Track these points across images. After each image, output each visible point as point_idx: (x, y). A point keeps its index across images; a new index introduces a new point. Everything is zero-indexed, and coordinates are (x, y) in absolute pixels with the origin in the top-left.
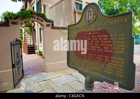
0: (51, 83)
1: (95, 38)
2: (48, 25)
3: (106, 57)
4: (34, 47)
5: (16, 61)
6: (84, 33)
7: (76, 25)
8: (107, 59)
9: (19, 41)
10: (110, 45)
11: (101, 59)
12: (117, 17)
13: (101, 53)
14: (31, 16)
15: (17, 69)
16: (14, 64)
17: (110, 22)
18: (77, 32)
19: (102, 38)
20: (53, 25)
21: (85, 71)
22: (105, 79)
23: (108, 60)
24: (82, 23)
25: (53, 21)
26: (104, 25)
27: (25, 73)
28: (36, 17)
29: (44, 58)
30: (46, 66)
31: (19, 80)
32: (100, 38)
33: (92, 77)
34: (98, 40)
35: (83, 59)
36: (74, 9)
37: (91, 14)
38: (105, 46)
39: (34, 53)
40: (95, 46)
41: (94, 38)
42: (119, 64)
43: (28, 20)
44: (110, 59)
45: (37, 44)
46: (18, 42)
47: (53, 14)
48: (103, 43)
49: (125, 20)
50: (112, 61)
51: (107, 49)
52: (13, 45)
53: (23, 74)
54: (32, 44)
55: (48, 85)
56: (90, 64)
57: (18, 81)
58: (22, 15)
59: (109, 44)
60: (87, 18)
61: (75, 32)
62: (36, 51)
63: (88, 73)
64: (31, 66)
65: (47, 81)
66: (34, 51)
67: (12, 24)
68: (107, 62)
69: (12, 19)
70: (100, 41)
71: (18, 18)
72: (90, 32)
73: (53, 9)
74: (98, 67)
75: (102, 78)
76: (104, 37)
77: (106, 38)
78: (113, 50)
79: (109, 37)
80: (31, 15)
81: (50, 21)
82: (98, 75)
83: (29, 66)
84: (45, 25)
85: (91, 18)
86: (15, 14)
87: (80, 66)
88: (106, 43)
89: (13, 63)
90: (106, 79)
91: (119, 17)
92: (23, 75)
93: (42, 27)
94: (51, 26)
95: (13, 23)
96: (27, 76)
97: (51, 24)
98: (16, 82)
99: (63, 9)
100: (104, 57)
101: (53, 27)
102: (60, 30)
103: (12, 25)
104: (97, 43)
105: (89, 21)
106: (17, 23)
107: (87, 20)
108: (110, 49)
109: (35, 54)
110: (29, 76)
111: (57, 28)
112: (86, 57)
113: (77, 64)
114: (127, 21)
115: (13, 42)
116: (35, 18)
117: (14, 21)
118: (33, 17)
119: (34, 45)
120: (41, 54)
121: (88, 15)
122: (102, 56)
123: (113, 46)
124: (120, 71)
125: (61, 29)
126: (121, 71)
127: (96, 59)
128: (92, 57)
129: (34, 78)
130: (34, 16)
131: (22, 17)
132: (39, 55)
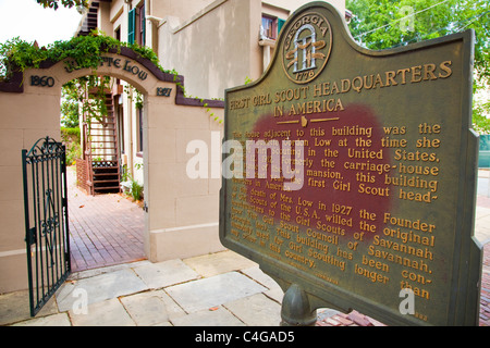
0: (168, 300)
1: (324, 137)
2: (163, 93)
3: (364, 213)
4: (116, 171)
5: (42, 218)
6: (283, 117)
7: (255, 88)
8: (369, 222)
9: (55, 147)
10: (383, 168)
11: (343, 222)
12: (411, 56)
13: (344, 197)
14: (103, 58)
15: (44, 248)
16: (35, 229)
17: (383, 77)
18: (258, 116)
19: (351, 139)
20: (180, 91)
21: (284, 264)
22: (357, 300)
23: (372, 228)
24: (278, 82)
25: (182, 77)
26: (358, 89)
27: (77, 262)
28: (122, 63)
29: (146, 209)
30: (152, 237)
31: (53, 289)
32: (343, 137)
33: (308, 290)
34: (333, 146)
35: (277, 217)
36: (260, 36)
37: (309, 46)
38: (359, 170)
39: (117, 191)
40: (325, 169)
41: (320, 138)
42: (416, 245)
43: (90, 71)
44: (380, 224)
45: (126, 161)
46: (51, 148)
47: (186, 56)
48: (354, 160)
49: (442, 66)
50: (388, 231)
51: (367, 184)
52: (32, 159)
53: (69, 264)
54: (109, 158)
55: (156, 308)
56: (301, 238)
57: (46, 291)
58: (68, 55)
59: (376, 161)
60: (295, 61)
61: (251, 115)
62: (123, 184)
63: (296, 273)
64: (101, 237)
65: (153, 293)
66: (117, 184)
67: (33, 84)
68: (369, 236)
69: (32, 65)
70: (343, 150)
71: (56, 62)
72: (307, 115)
73: (185, 36)
74: (334, 253)
75: (347, 295)
76: (359, 136)
77: (365, 137)
78: (390, 185)
79: (377, 136)
80: (103, 55)
81: (172, 76)
82: (332, 283)
83: (93, 237)
84: (152, 91)
85: (308, 59)
86: (43, 48)
87: (264, 246)
88: (365, 160)
89: (32, 226)
90: (362, 302)
91: (418, 54)
92: (69, 270)
93: (142, 97)
94: (173, 94)
95: (36, 81)
96: (82, 275)
97: (172, 87)
98: (41, 296)
99: (221, 36)
100: (354, 215)
101: (181, 100)
102: (204, 110)
103: (34, 88)
104: (330, 159)
105: (301, 74)
106: (50, 83)
107: (295, 70)
108: (380, 182)
109: (117, 195)
110: (89, 273)
111: (197, 103)
112: (287, 213)
113: (253, 237)
114: (448, 70)
115: (33, 151)
116: (115, 64)
117: (40, 73)
118: (109, 61)
119: (116, 163)
120: (138, 195)
121: (300, 50)
122: (346, 210)
123: (391, 172)
124: (417, 271)
125: (208, 107)
126: (422, 272)
127: (323, 221)
128: (311, 210)
129: (108, 280)
130: (115, 57)
131: (71, 59)
132: (133, 198)
